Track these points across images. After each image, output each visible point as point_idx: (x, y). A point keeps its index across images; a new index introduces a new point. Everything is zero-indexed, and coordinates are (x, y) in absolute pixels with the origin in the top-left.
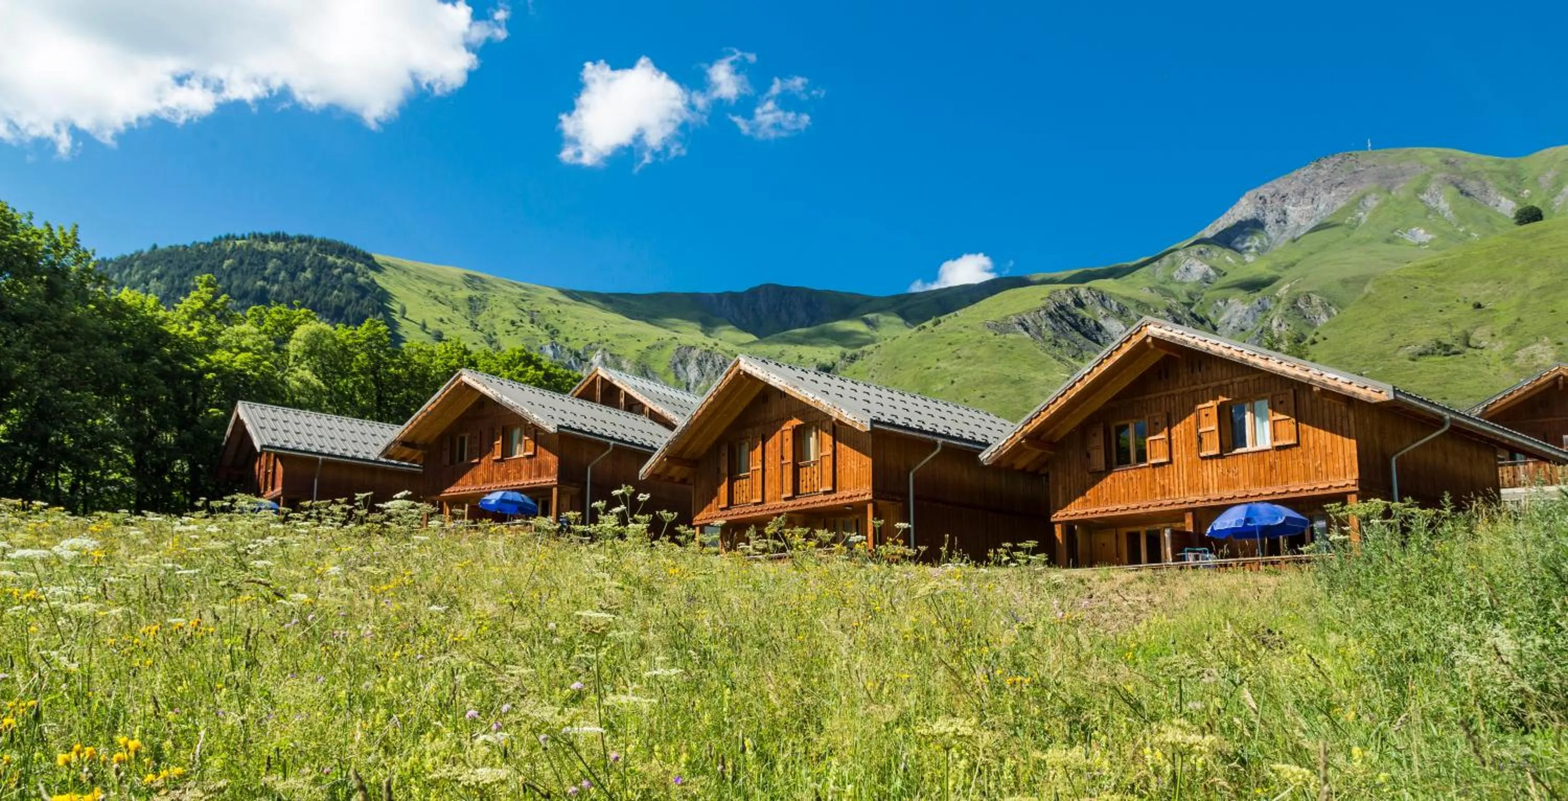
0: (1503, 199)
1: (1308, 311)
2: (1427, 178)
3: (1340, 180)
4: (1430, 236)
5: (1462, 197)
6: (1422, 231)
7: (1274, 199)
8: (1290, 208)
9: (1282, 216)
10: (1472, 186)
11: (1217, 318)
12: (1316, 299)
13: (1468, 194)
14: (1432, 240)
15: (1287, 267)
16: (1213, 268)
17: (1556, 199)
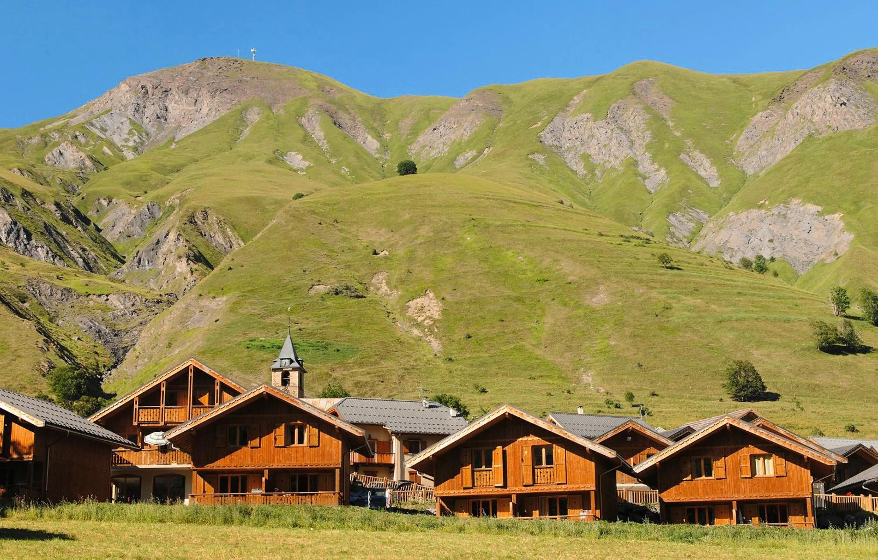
0: (370, 138)
1: (205, 229)
2: (305, 102)
3: (225, 86)
4: (307, 163)
5: (336, 128)
6: (300, 157)
7: (156, 91)
8: (171, 106)
9: (163, 112)
10: (344, 118)
11: (100, 218)
12: (213, 218)
13: (340, 126)
14: (309, 167)
15: (172, 172)
16: (91, 158)
17: (412, 147)
